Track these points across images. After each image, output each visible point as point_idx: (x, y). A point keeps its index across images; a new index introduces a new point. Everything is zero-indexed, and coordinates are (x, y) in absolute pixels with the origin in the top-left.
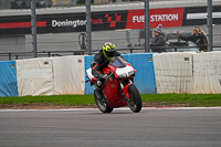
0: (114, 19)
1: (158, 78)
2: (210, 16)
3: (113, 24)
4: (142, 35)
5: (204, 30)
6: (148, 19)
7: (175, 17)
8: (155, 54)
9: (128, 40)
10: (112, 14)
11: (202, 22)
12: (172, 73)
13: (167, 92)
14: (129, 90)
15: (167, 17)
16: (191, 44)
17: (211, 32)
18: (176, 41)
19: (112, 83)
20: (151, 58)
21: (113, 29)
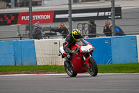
0: (10, 18)
1: (37, 56)
2: (70, 16)
3: (9, 21)
4: (28, 28)
5: (66, 25)
6: (31, 18)
7: (48, 17)
8: (36, 40)
9: (19, 31)
10: (9, 15)
11: (65, 20)
12: (47, 52)
13: (44, 64)
14: (89, 61)
15: (44, 17)
16: (58, 34)
17: (71, 26)
18: (49, 32)
19: (77, 56)
20: (33, 43)
21: (9, 24)
